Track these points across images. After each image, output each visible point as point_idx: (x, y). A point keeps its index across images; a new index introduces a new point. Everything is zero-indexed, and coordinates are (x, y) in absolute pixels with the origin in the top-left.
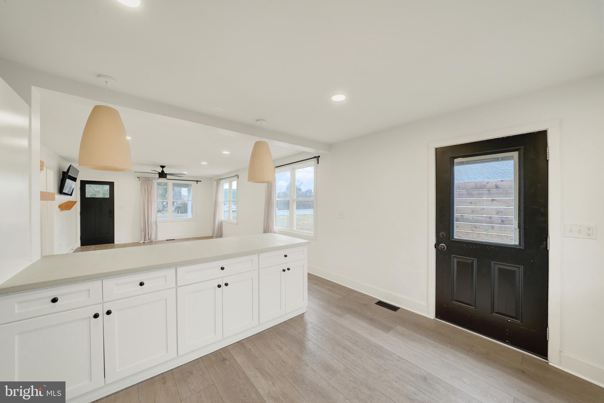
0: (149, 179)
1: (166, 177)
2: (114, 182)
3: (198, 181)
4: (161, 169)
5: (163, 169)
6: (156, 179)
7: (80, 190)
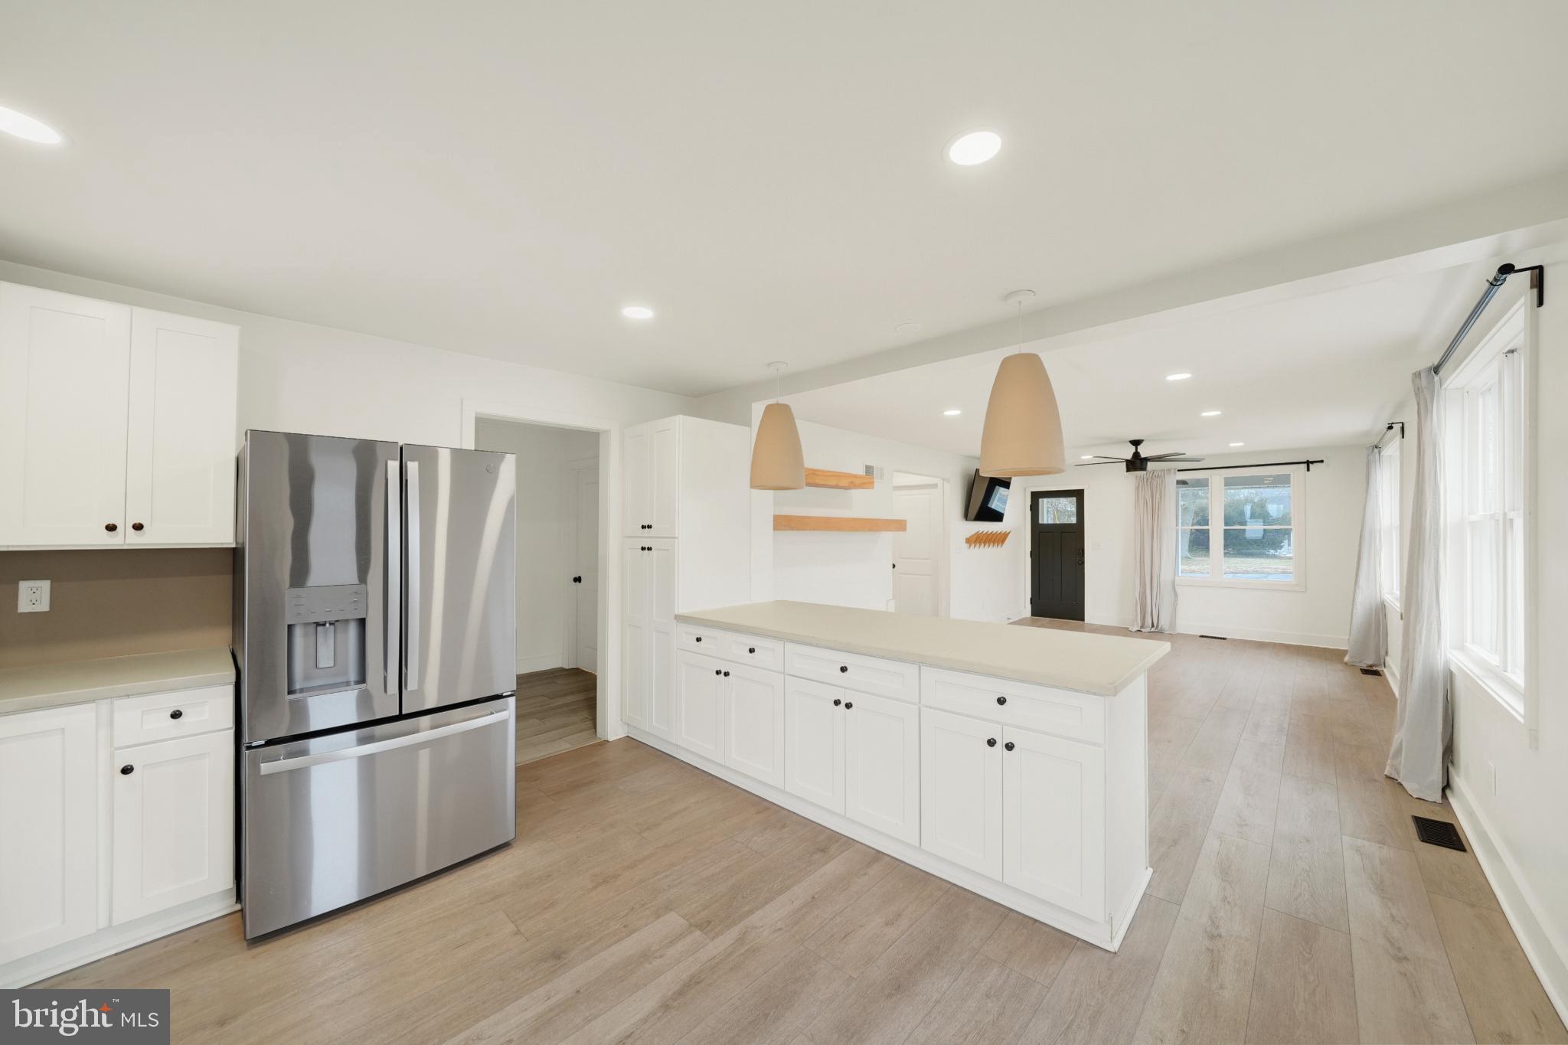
0: (1156, 473)
1: (1144, 469)
2: (1082, 490)
3: (1312, 462)
4: (1133, 449)
5: (1136, 449)
6: (1173, 471)
7: (1031, 510)
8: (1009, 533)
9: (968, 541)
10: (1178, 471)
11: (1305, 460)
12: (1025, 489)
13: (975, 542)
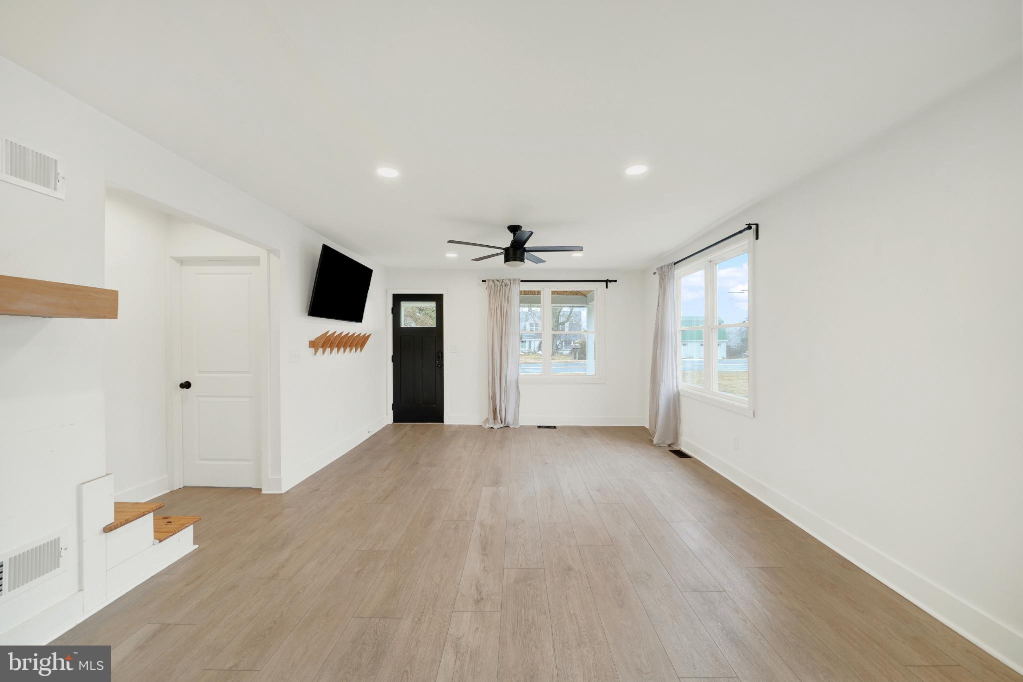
0: (504, 282)
2: (442, 295)
3: (610, 281)
6: (517, 281)
7: (392, 313)
8: (370, 335)
9: (313, 344)
10: (521, 281)
11: (606, 279)
12: (387, 291)
13: (324, 346)
